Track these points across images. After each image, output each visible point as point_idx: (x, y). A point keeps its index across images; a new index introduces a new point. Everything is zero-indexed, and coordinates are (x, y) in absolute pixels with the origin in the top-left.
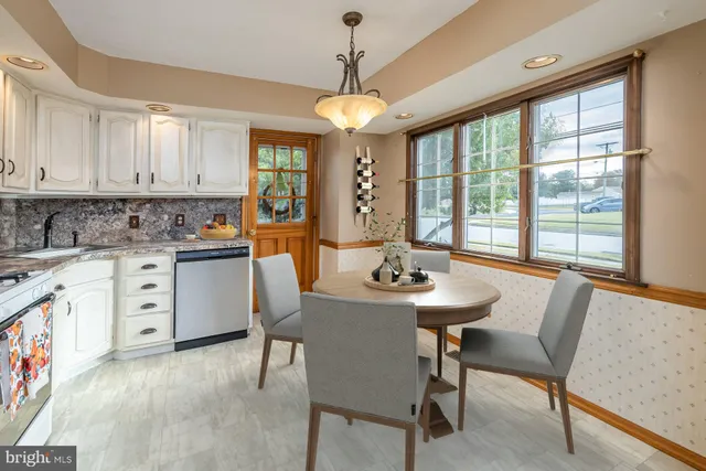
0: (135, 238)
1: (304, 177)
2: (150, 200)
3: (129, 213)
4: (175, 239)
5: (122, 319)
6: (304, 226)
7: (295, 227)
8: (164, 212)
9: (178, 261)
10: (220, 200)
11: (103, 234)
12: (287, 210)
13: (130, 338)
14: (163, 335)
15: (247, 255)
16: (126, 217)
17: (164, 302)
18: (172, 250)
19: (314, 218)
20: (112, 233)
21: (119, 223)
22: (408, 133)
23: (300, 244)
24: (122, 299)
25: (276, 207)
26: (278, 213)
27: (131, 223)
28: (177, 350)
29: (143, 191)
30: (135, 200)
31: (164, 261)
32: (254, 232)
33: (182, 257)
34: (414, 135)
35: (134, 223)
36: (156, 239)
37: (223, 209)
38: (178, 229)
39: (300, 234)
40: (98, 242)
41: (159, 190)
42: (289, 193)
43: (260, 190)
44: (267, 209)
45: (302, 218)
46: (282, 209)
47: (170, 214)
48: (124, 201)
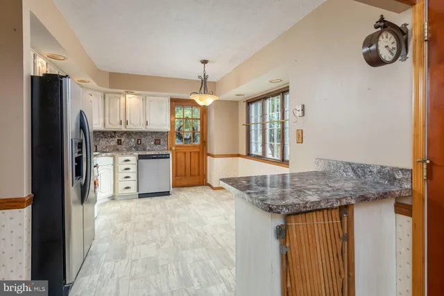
0: (120, 149)
1: (199, 122)
2: (126, 132)
3: (117, 138)
4: (137, 150)
5: (117, 182)
6: (199, 146)
7: (195, 146)
8: (132, 138)
9: (139, 159)
10: (157, 133)
11: (107, 147)
12: (190, 138)
13: (120, 190)
14: (133, 190)
15: (169, 158)
16: (116, 140)
17: (133, 176)
18: (136, 154)
19: (204, 143)
20: (110, 147)
21: (113, 142)
22: (247, 101)
23: (197, 156)
24: (117, 174)
25: (185, 137)
26: (185, 139)
27: (118, 142)
28: (139, 198)
29: (123, 128)
30: (119, 132)
31: (133, 159)
32: (174, 148)
33: (141, 157)
34: (249, 103)
35: (119, 142)
36: (129, 149)
37: (158, 137)
38: (139, 145)
39: (197, 150)
40: (105, 150)
41: (130, 128)
42: (191, 129)
43: (176, 128)
44: (180, 137)
45: (198, 143)
46: (188, 137)
47: (135, 139)
48: (115, 132)
